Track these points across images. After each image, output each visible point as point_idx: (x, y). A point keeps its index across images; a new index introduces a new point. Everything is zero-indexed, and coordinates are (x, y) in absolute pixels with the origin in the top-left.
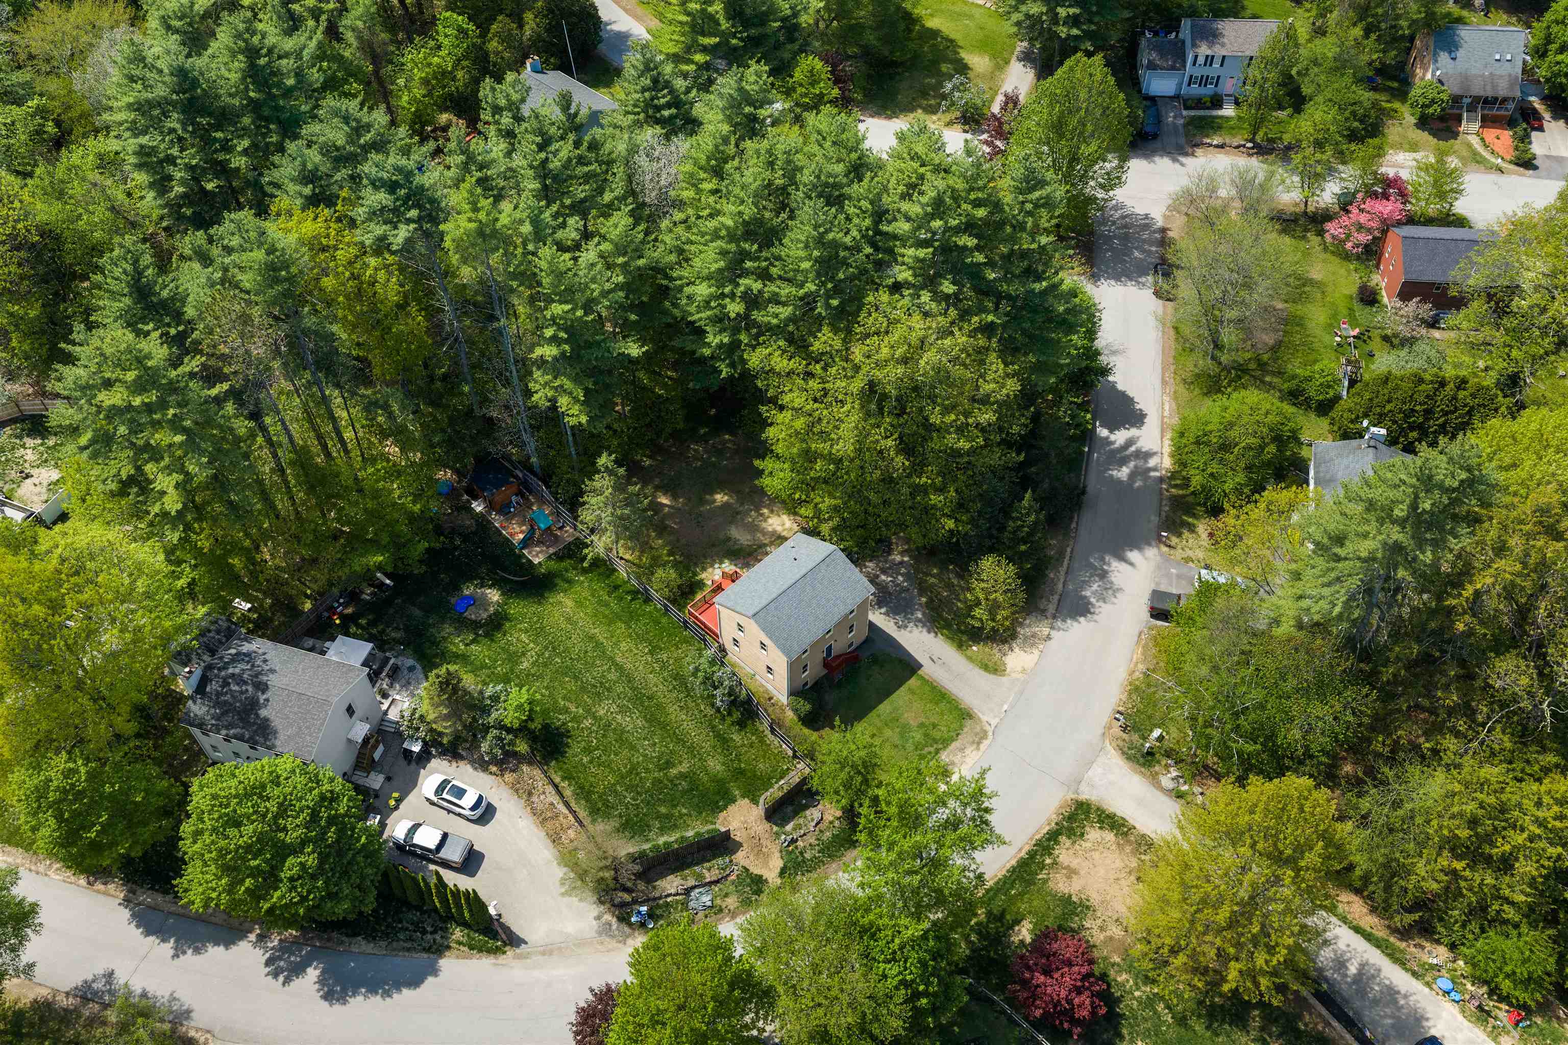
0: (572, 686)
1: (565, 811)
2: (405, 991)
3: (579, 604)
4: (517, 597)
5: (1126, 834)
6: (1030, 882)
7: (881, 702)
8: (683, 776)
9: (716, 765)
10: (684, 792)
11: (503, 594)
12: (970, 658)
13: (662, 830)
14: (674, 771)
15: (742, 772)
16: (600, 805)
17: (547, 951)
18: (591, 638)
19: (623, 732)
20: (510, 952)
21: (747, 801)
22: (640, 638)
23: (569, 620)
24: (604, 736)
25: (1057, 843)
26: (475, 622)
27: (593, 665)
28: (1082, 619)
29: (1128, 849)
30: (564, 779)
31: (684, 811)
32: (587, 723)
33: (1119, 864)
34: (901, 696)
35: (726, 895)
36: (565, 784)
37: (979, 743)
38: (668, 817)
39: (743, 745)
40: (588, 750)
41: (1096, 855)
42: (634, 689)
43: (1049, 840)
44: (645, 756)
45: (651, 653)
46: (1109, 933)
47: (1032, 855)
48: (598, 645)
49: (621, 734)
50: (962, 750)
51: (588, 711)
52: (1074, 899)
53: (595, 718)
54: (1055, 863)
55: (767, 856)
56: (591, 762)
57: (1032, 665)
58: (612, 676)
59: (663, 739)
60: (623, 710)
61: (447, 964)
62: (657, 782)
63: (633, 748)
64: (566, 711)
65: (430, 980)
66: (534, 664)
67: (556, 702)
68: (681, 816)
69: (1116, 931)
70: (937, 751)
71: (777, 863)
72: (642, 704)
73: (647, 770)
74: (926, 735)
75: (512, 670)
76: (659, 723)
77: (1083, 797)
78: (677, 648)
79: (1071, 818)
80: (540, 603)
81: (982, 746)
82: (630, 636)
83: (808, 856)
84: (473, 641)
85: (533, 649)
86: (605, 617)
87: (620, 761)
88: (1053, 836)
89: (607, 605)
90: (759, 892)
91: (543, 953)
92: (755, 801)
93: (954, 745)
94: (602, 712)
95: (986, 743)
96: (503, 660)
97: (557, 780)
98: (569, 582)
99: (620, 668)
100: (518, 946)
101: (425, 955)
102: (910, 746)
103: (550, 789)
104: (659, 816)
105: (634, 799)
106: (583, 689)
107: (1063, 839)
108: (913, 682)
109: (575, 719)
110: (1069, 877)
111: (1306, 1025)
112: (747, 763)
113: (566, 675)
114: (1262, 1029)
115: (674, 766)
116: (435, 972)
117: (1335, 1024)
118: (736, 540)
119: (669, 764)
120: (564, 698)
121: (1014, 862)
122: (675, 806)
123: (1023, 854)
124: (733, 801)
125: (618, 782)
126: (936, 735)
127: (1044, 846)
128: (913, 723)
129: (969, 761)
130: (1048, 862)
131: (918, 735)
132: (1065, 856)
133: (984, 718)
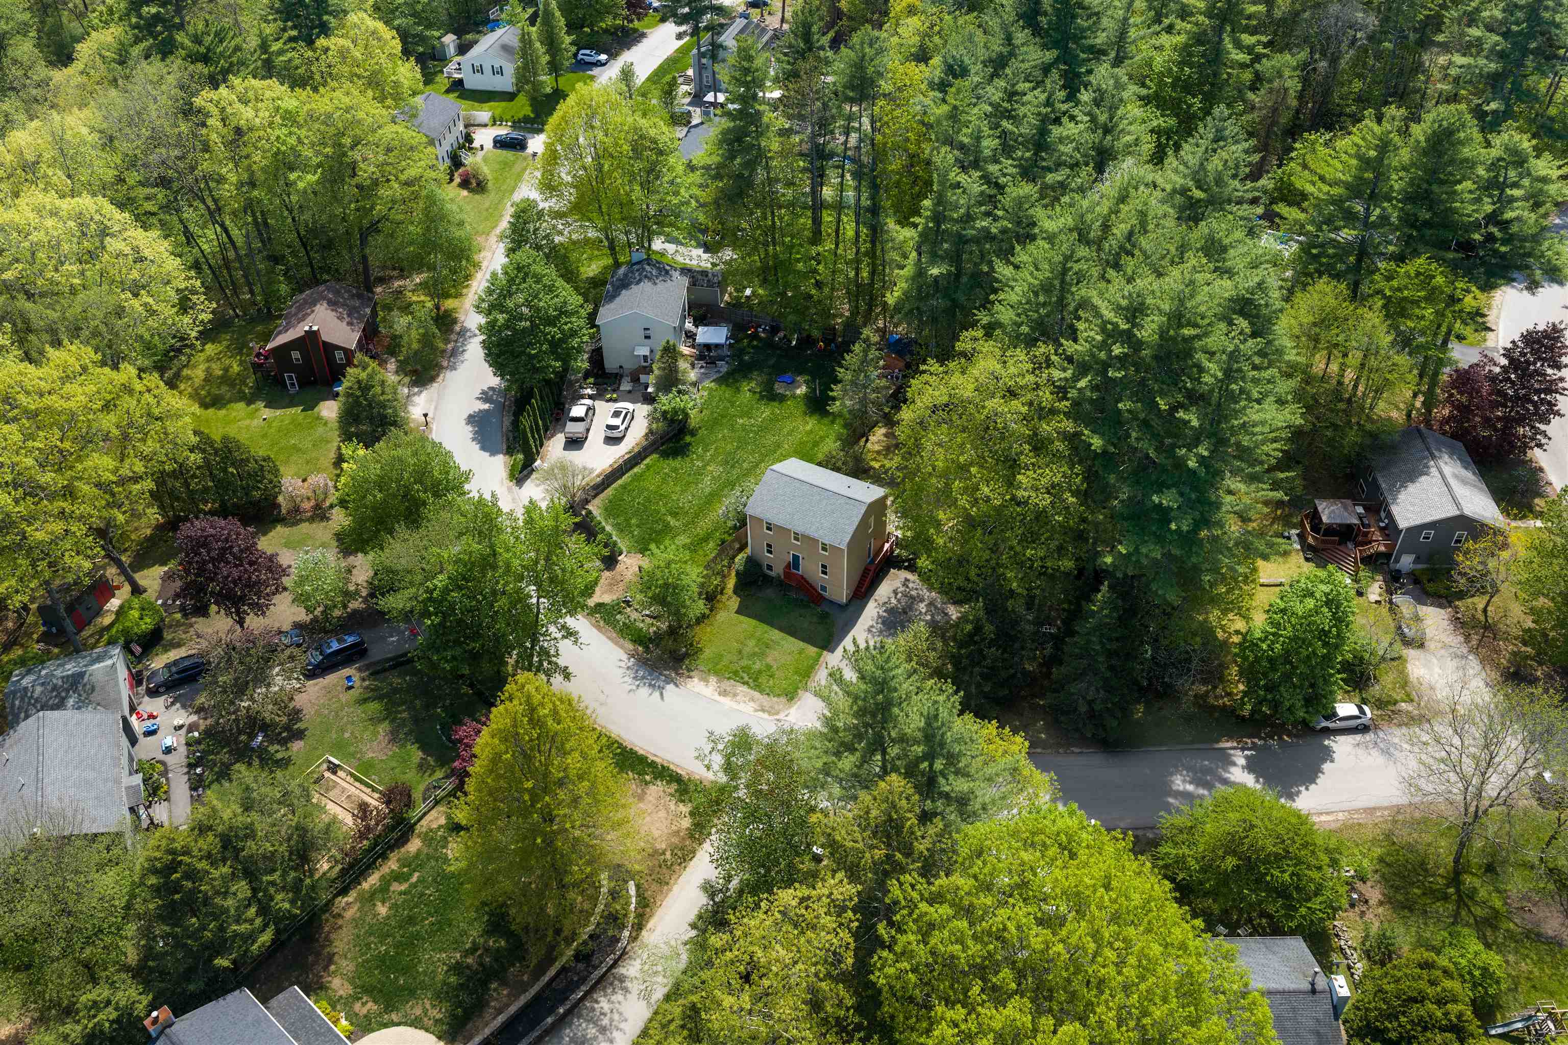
2: (478, 446)
4: (804, 402)
5: (691, 836)
6: (622, 768)
7: (781, 629)
8: (667, 524)
9: (682, 540)
10: (653, 529)
11: (804, 395)
13: (616, 526)
14: (669, 519)
16: (629, 488)
19: (696, 484)
20: (512, 483)
23: (793, 431)
24: (690, 476)
25: (669, 782)
26: (772, 388)
29: (675, 840)
30: (647, 465)
31: (636, 533)
32: (700, 464)
33: (656, 833)
34: (792, 644)
36: (643, 467)
37: (763, 711)
38: (629, 525)
40: (674, 470)
41: (662, 814)
43: (671, 776)
44: (679, 500)
47: (653, 764)
49: (694, 483)
50: (752, 699)
51: (711, 461)
53: (706, 465)
54: (647, 783)
55: (610, 591)
56: (665, 474)
59: (696, 506)
60: (716, 478)
61: (499, 458)
62: (657, 511)
63: (684, 492)
64: (707, 451)
65: (487, 454)
68: (632, 532)
70: (746, 683)
71: (607, 599)
73: (666, 506)
74: (760, 672)
76: (709, 502)
79: (698, 791)
81: (760, 714)
83: (619, 617)
84: (753, 392)
85: (757, 421)
87: (670, 488)
88: (676, 779)
93: (756, 694)
94: (711, 469)
95: (766, 716)
97: (646, 462)
100: (517, 485)
101: (502, 448)
102: (744, 662)
104: (627, 520)
106: (729, 454)
107: (674, 786)
108: (812, 650)
109: (700, 456)
110: (634, 796)
111: (495, 990)
114: (487, 950)
115: (674, 518)
117: (501, 1019)
119: (675, 515)
121: (641, 752)
122: (639, 527)
123: (651, 758)
126: (763, 679)
127: (664, 773)
128: (769, 660)
129: (741, 707)
130: (648, 778)
131: (757, 666)
132: (657, 790)
133: (793, 710)
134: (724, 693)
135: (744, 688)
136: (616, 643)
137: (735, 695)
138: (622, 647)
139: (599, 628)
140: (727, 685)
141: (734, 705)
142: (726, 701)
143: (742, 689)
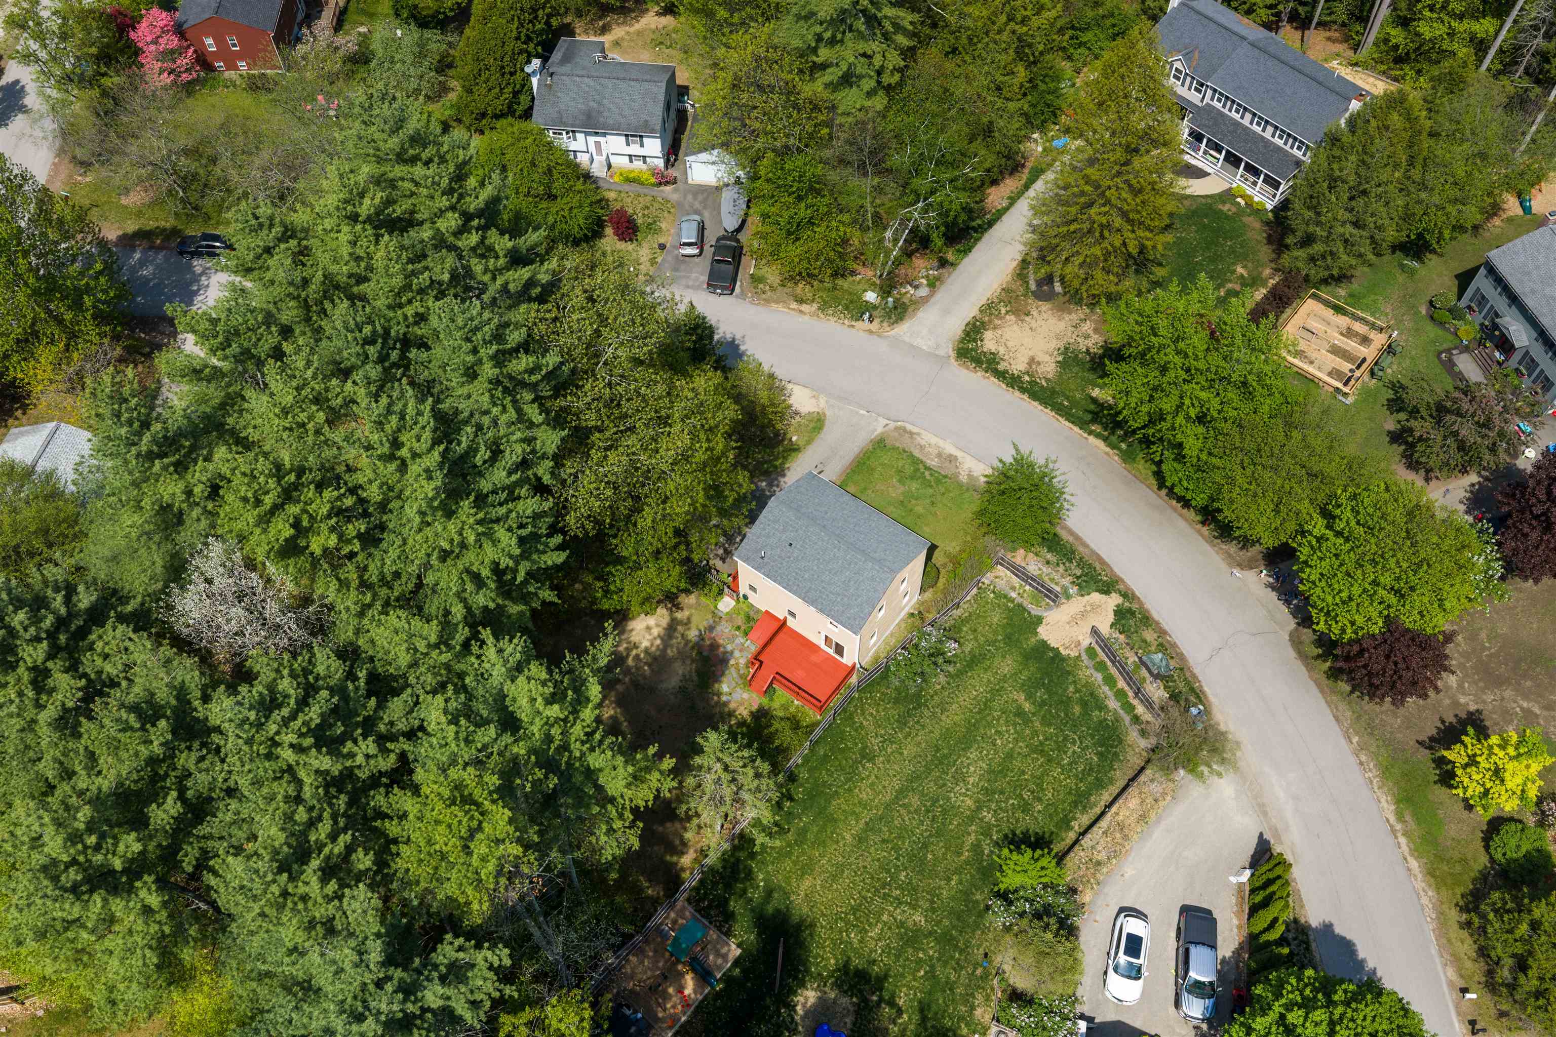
0: (938, 848)
1: (1109, 816)
2: (1361, 955)
3: (806, 869)
4: (805, 963)
6: (1053, 392)
8: (1030, 697)
9: (1007, 665)
10: (1049, 691)
11: (803, 985)
12: (809, 442)
13: (1102, 707)
14: (1027, 706)
15: (1008, 638)
16: (1090, 779)
17: (1262, 810)
18: (860, 840)
19: (991, 771)
20: (1277, 849)
21: (1040, 630)
22: (852, 775)
23: (834, 877)
24: (1002, 792)
25: (1006, 372)
26: (857, 1013)
27: (903, 828)
28: (742, 348)
29: (997, 322)
30: (1069, 828)
31: (1071, 689)
33: (1014, 329)
35: (1145, 641)
36: (1075, 825)
37: (911, 433)
38: (1084, 704)
39: (976, 639)
40: (1025, 808)
41: (1010, 344)
42: (928, 771)
43: (1004, 378)
44: (1016, 740)
45: (871, 759)
46: (1090, 332)
47: (1023, 390)
48: (869, 827)
49: (993, 774)
50: (922, 448)
51: (971, 819)
52: (1060, 359)
53: (979, 809)
54: (1027, 373)
55: (1092, 607)
56: (1039, 800)
57: (807, 391)
58: (914, 800)
59: (990, 725)
60: (960, 777)
61: (1314, 917)
62: (1045, 722)
63: (1010, 756)
64: (976, 848)
65: (1338, 930)
66: (914, 907)
67: (967, 862)
68: (1077, 691)
69: (1087, 327)
70: (928, 468)
71: (1095, 599)
72: (945, 756)
73: (1035, 733)
74: (912, 479)
75: (931, 933)
76: (969, 731)
77: (953, 354)
78: (862, 726)
79: (977, 361)
80: (812, 925)
81: (915, 430)
82: (850, 790)
83: (1078, 572)
84: (892, 1003)
85: (892, 913)
86: (823, 829)
87: (1032, 766)
88: (1001, 375)
89: (803, 832)
90: (1131, 612)
91: (1265, 814)
92: (1039, 620)
93: (917, 453)
94: (969, 802)
95: (909, 427)
96: (917, 950)
97: (1072, 835)
98: (769, 893)
99: (901, 792)
100: (1268, 842)
101: (1313, 945)
102: (928, 492)
103: (1086, 841)
104: (1086, 714)
105: (1074, 743)
106: (939, 834)
107: (1001, 367)
109: (986, 833)
110: (1039, 363)
112: (995, 632)
113: (922, 861)
115: (1019, 707)
116: (1328, 928)
118: (685, 678)
119: (1020, 713)
120: (959, 854)
121: (1036, 404)
122: (1069, 698)
124: (1044, 644)
125: (1058, 764)
126: (909, 470)
127: (1012, 381)
128: (902, 489)
129: (934, 440)
130: (1027, 378)
131: (915, 486)
132: (1018, 366)
133: (880, 430)
134: (952, 459)
135: (929, 463)
136: (1077, 538)
137: (939, 455)
138: (1071, 533)
139: (1102, 562)
140: (949, 470)
141: (941, 443)
142: (949, 448)
143: (933, 463)
